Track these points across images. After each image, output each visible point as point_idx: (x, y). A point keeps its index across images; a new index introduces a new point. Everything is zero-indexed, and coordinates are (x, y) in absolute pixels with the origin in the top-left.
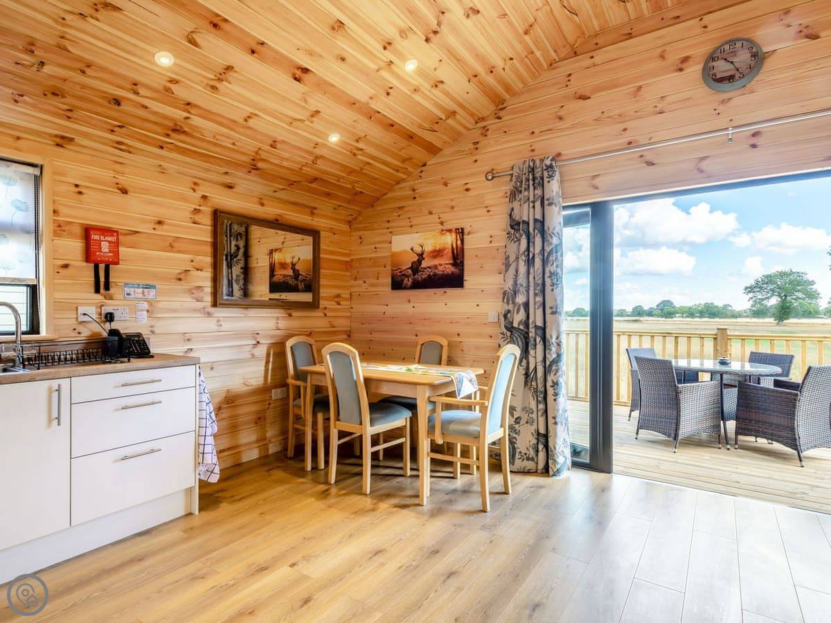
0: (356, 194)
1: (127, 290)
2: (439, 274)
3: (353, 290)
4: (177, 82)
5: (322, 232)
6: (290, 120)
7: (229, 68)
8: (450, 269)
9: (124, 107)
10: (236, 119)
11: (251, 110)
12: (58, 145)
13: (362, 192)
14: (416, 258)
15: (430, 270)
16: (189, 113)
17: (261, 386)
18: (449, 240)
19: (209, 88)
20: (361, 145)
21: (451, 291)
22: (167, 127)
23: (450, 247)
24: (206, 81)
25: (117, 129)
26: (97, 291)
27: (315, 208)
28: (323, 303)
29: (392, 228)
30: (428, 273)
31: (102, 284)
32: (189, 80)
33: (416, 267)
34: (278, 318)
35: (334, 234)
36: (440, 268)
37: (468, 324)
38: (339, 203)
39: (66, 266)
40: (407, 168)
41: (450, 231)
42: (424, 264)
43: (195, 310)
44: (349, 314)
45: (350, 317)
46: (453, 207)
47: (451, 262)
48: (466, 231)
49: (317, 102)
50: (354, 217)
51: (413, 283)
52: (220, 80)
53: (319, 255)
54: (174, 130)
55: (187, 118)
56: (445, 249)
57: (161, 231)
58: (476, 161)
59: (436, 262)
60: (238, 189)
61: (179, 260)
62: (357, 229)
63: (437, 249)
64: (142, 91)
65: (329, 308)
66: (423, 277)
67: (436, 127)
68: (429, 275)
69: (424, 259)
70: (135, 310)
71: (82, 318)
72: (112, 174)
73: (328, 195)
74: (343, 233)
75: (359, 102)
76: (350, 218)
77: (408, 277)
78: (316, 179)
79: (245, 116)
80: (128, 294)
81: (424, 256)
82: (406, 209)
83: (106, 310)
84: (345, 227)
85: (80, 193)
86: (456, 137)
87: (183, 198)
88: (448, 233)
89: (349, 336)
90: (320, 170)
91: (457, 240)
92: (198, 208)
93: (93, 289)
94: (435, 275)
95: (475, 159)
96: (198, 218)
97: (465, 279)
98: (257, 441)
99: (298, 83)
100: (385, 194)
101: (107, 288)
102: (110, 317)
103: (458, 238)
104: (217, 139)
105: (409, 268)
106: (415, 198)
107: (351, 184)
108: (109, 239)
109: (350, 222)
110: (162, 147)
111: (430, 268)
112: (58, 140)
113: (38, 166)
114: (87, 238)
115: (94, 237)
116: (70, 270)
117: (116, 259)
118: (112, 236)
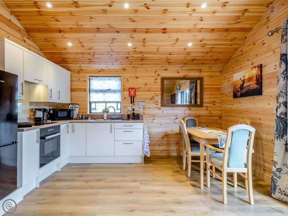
0: (216, 60)
1: (138, 103)
2: (251, 89)
3: (222, 99)
4: (136, 48)
5: (204, 78)
6: (170, 45)
7: (144, 39)
8: (255, 86)
9: (130, 58)
10: (155, 51)
11: (157, 47)
12: (124, 71)
13: (218, 59)
14: (242, 83)
15: (247, 88)
16: (143, 54)
17: (178, 132)
18: (255, 72)
19: (143, 46)
20: (203, 43)
21: (257, 97)
22: (141, 60)
23: (255, 75)
24: (142, 45)
25: (131, 64)
27: (201, 69)
28: (205, 105)
29: (234, 70)
30: (246, 89)
31: (132, 102)
32: (138, 46)
33: (242, 87)
34: (185, 110)
35: (212, 77)
36: (251, 86)
37: (264, 114)
38: (210, 65)
39: (125, 98)
40: (236, 43)
41: (255, 67)
42: (245, 85)
43: (156, 108)
44: (220, 109)
45: (221, 110)
46: (257, 55)
47: (256, 82)
48: (263, 66)
49: (175, 36)
50: (222, 69)
51: (241, 94)
52: (144, 43)
53: (203, 87)
54: (142, 60)
55: (143, 56)
56: (253, 76)
57: (147, 86)
58: (268, 27)
59: (249, 83)
60: (169, 69)
61: (151, 94)
62: (223, 74)
63: (250, 77)
64: (130, 53)
65: (209, 107)
66: (244, 91)
67: (239, 20)
68: (247, 90)
69: (245, 83)
70: (139, 108)
71: (128, 110)
72: (134, 74)
73: (203, 64)
74: (216, 76)
75: (191, 29)
76: (220, 70)
77: (239, 92)
78: (193, 60)
79: (157, 49)
80: (138, 104)
81: (245, 81)
82: (239, 61)
83: (133, 108)
84: (219, 74)
85: (128, 80)
86: (258, 19)
87: (153, 77)
88: (254, 68)
89: (220, 118)
90: (193, 56)
91: (258, 71)
92: (157, 78)
93: (131, 103)
94: (249, 90)
95: (267, 26)
96: (156, 81)
97: (263, 90)
98: (177, 150)
99: (165, 34)
100: (232, 56)
101: (133, 103)
102: (134, 110)
103: (259, 70)
104: (154, 58)
105: (239, 88)
106: (242, 55)
107: (210, 57)
108: (133, 90)
109: (220, 71)
110: (142, 65)
111: (247, 86)
112: (123, 70)
113: (121, 76)
114: (129, 91)
115: (130, 90)
116: (126, 99)
117: (135, 95)
118: (134, 90)
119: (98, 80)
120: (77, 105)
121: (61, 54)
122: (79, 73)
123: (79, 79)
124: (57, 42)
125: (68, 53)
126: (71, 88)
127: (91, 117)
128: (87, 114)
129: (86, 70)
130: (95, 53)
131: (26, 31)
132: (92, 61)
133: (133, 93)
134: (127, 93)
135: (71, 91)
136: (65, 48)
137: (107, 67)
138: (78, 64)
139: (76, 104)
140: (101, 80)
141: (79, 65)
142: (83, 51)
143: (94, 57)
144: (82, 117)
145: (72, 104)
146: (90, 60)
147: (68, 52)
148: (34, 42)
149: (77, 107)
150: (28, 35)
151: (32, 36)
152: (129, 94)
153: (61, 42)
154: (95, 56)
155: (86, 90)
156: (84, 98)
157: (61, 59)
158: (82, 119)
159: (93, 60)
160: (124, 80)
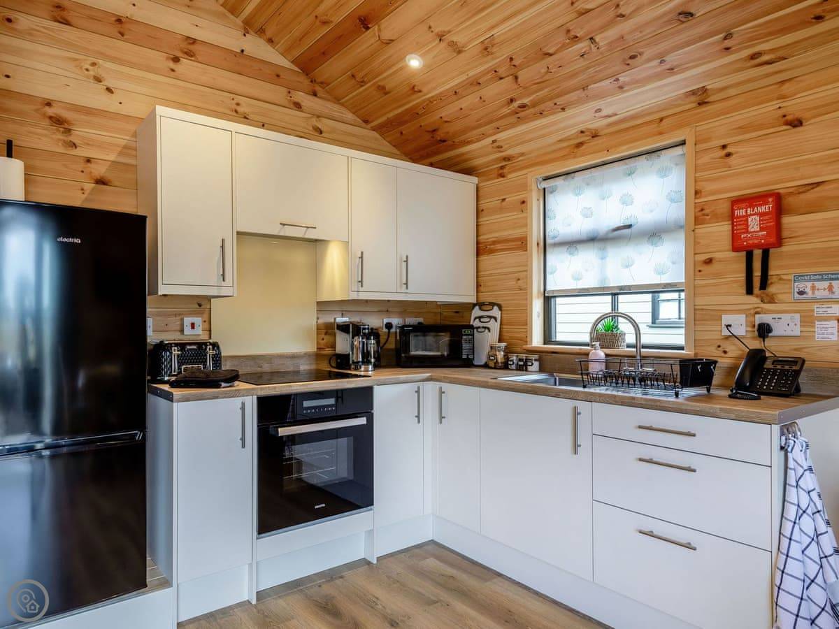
1: (800, 286)
12: (699, 103)
25: (728, 43)
26: (749, 291)
31: (757, 281)
39: (709, 261)
70: (810, 320)
71: (725, 332)
72: (775, 104)
80: (802, 293)
83: (759, 319)
85: (729, 150)
93: (744, 290)
101: (764, 285)
102: (764, 331)
108: (761, 209)
112: (693, 98)
113: (683, 143)
114: (732, 217)
115: (741, 212)
116: (714, 267)
117: (773, 240)
118: (766, 203)
119: (578, 191)
120: (496, 308)
121: (414, 114)
122: (502, 176)
123: (504, 200)
124: (382, 73)
125: (430, 101)
126: (478, 243)
127: (540, 360)
128: (528, 347)
129: (522, 154)
130: (514, 62)
131: (303, 72)
132: (523, 106)
133: (757, 228)
134: (722, 230)
135: (478, 254)
136: (413, 88)
137: (599, 110)
138: (484, 136)
139: (493, 304)
140: (588, 184)
141: (490, 139)
142: (471, 73)
143: (519, 80)
144: (507, 358)
145: (481, 305)
146: (516, 104)
147: (428, 99)
148: (337, 100)
149: (495, 319)
150: (312, 81)
151: (322, 83)
152: (735, 237)
153: (389, 68)
154: (524, 75)
155: (527, 241)
156: (519, 279)
157: (427, 137)
158: (505, 366)
159: (526, 101)
160: (706, 159)
